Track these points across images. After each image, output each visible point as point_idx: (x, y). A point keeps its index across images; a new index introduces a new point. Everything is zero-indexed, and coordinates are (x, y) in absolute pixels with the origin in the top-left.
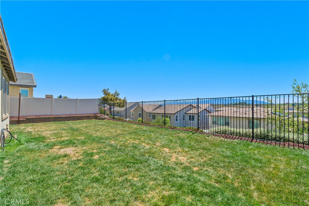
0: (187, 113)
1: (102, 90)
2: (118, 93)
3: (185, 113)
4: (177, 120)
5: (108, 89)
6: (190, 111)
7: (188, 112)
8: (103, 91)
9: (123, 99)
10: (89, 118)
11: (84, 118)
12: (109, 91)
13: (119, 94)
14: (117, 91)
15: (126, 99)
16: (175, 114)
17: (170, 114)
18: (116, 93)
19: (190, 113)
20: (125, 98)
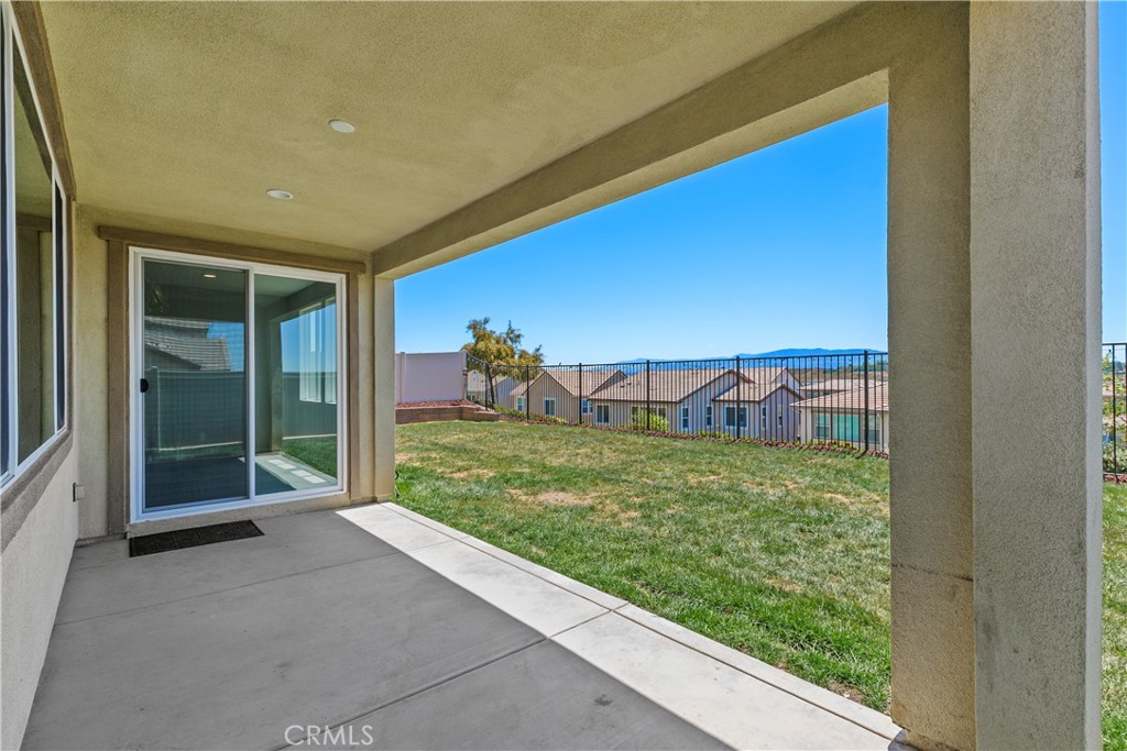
0: (719, 401)
1: (467, 324)
2: (517, 333)
3: (714, 400)
4: (686, 422)
5: (486, 321)
6: (727, 394)
7: (722, 398)
8: (469, 327)
9: (531, 351)
10: (442, 415)
11: (427, 416)
12: (489, 327)
13: (519, 336)
14: (513, 327)
15: (541, 351)
16: (680, 402)
17: (664, 402)
18: (512, 332)
19: (726, 398)
20: (538, 350)
